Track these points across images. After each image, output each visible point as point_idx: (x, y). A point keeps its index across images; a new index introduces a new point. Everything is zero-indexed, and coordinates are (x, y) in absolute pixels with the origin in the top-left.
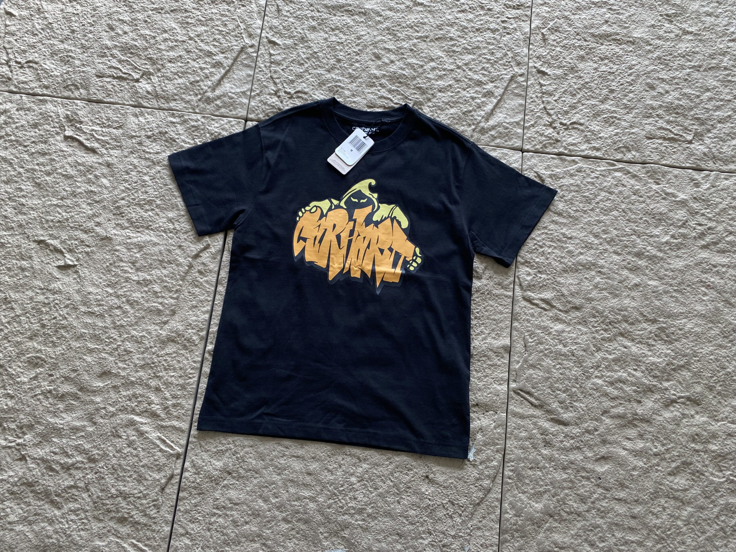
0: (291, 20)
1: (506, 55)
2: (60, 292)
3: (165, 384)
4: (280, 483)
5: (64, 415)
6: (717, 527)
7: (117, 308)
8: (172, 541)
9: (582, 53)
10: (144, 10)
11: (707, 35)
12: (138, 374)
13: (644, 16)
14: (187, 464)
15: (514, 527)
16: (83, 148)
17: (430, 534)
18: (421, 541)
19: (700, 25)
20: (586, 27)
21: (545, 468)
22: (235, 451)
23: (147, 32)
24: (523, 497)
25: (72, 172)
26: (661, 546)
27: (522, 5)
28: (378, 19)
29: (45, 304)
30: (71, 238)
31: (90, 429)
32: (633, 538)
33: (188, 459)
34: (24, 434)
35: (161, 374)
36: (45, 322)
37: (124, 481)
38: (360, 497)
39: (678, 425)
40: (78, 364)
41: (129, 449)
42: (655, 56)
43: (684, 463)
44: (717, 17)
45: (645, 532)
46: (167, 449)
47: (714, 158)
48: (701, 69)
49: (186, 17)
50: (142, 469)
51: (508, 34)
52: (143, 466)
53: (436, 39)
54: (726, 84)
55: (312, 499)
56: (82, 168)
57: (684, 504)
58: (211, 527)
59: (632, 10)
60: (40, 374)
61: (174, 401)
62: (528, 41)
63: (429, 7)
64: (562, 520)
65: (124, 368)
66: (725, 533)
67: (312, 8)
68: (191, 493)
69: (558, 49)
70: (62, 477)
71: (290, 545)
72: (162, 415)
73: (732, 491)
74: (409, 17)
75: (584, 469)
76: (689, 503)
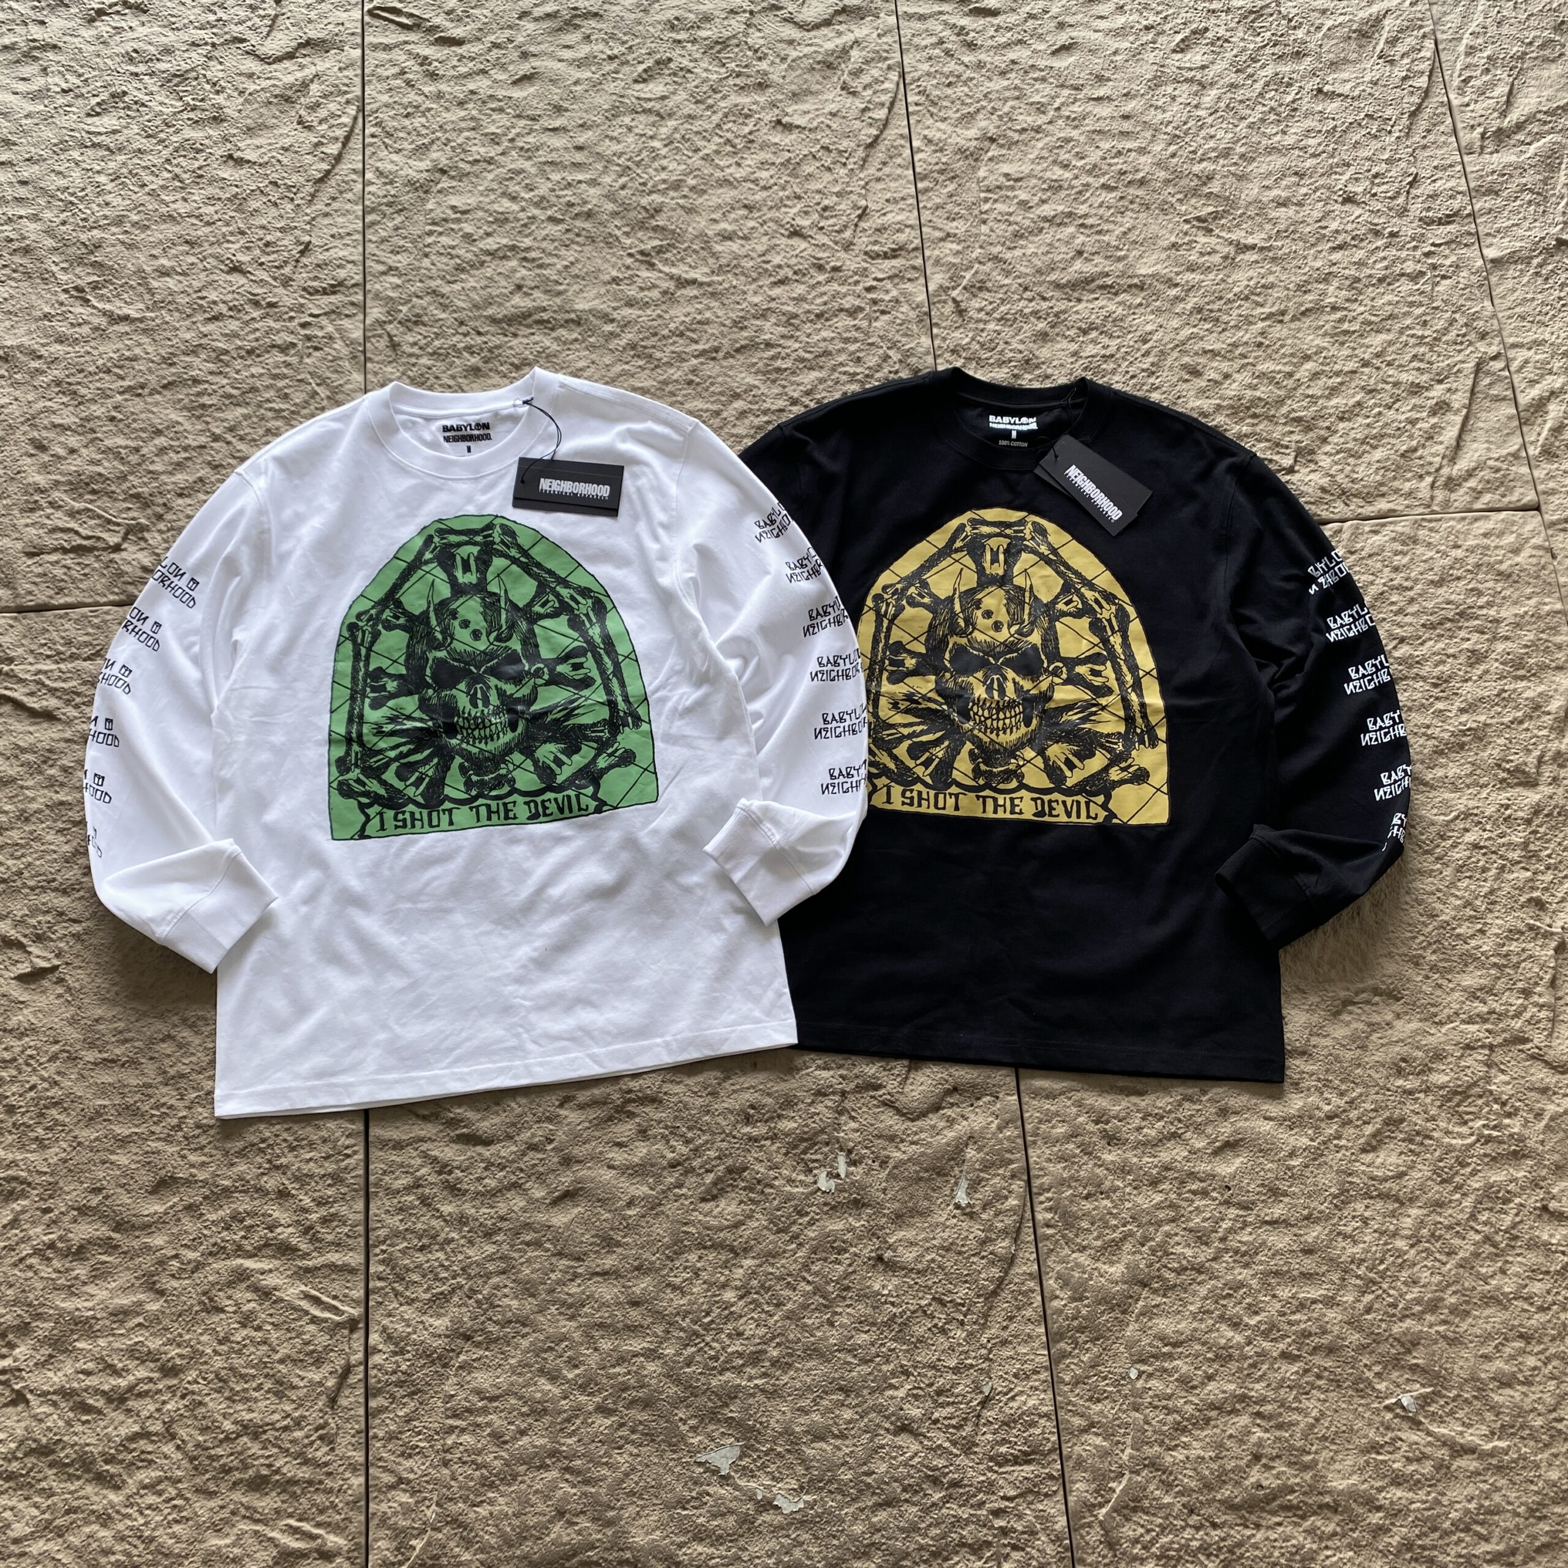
0: (424, 361)
1: (886, 358)
2: (33, 1030)
3: (297, 1179)
4: (577, 1336)
5: (91, 1289)
6: (1478, 1237)
7: (163, 1040)
8: (373, 1506)
9: (1041, 325)
10: (104, 394)
11: (1285, 246)
12: (235, 1170)
13: (1154, 228)
14: (374, 1338)
15: (1075, 1323)
16: (24, 715)
17: (907, 1374)
18: (891, 1392)
19: (1268, 227)
20: (1039, 272)
21: (1115, 1189)
22: (471, 1289)
23: (121, 441)
24: (1082, 1258)
25: (11, 769)
26: (1370, 1297)
27: (901, 248)
28: (609, 328)
29: (6, 1063)
30: (34, 911)
31: (154, 1307)
32: (1314, 1293)
33: (374, 1328)
34: (11, 1346)
35: (283, 1161)
36: (12, 1100)
37: (248, 1400)
38: (750, 1329)
39: (1363, 1048)
40: (101, 1174)
41: (244, 1332)
42: (1189, 306)
43: (1388, 1122)
44: (1300, 204)
45: (1335, 1277)
46: (327, 1315)
47: (1345, 495)
48: (1287, 318)
49: (199, 394)
50: (281, 1367)
51: (883, 312)
52: (282, 1361)
53: (738, 351)
54: (1342, 338)
55: (651, 1354)
56: (31, 757)
57: (1402, 1204)
58: (449, 1456)
59: (1127, 221)
60: (23, 1212)
61: (323, 1212)
62: (928, 321)
63: (709, 284)
64: (1167, 1289)
65: (203, 1164)
66: (1495, 1245)
67: (463, 329)
68: (393, 1396)
69: (992, 326)
70: (113, 1420)
71: (622, 1459)
72: (303, 1247)
73: (1494, 1159)
74: (672, 312)
75: (1192, 1175)
76: (1411, 1200)
